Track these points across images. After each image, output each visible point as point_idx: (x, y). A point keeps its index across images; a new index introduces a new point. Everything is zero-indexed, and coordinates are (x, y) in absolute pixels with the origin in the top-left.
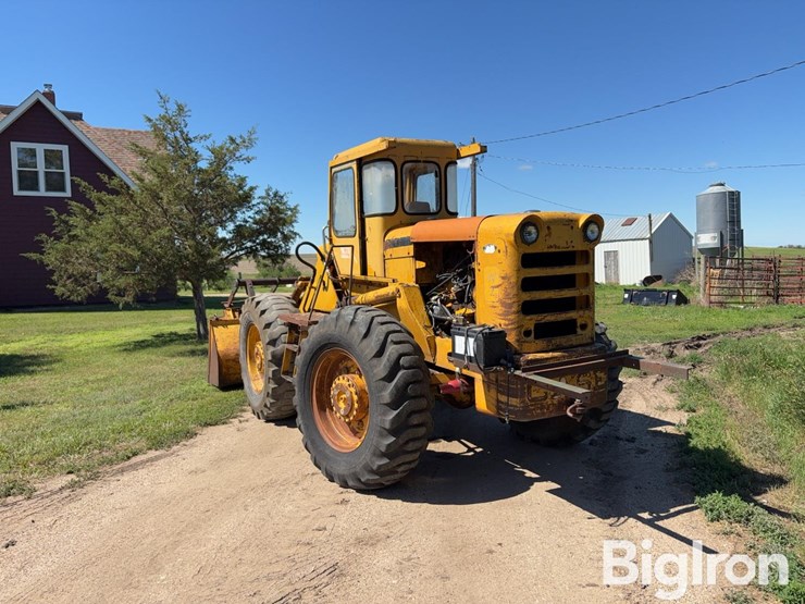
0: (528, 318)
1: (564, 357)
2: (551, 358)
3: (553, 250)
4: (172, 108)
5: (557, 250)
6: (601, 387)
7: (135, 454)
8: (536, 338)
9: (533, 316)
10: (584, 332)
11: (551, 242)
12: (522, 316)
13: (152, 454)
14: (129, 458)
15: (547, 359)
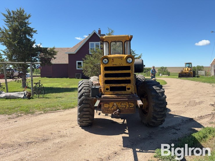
0: (107, 85)
1: (115, 97)
2: (111, 97)
3: (115, 66)
4: (111, 31)
5: (117, 66)
6: (131, 108)
7: (58, 110)
8: (110, 91)
9: (108, 85)
10: (129, 90)
11: (114, 63)
12: (105, 84)
13: (62, 110)
14: (56, 110)
15: (109, 97)
